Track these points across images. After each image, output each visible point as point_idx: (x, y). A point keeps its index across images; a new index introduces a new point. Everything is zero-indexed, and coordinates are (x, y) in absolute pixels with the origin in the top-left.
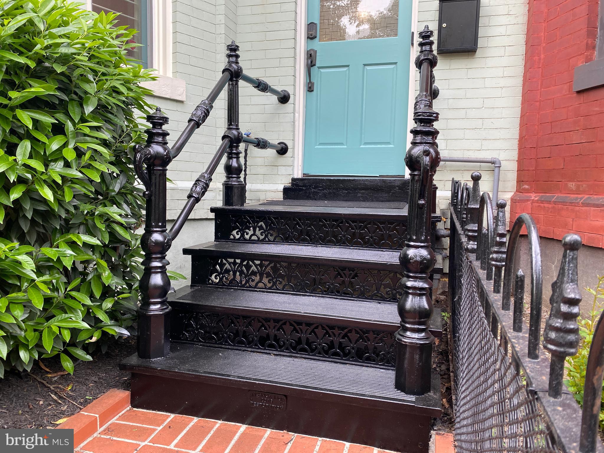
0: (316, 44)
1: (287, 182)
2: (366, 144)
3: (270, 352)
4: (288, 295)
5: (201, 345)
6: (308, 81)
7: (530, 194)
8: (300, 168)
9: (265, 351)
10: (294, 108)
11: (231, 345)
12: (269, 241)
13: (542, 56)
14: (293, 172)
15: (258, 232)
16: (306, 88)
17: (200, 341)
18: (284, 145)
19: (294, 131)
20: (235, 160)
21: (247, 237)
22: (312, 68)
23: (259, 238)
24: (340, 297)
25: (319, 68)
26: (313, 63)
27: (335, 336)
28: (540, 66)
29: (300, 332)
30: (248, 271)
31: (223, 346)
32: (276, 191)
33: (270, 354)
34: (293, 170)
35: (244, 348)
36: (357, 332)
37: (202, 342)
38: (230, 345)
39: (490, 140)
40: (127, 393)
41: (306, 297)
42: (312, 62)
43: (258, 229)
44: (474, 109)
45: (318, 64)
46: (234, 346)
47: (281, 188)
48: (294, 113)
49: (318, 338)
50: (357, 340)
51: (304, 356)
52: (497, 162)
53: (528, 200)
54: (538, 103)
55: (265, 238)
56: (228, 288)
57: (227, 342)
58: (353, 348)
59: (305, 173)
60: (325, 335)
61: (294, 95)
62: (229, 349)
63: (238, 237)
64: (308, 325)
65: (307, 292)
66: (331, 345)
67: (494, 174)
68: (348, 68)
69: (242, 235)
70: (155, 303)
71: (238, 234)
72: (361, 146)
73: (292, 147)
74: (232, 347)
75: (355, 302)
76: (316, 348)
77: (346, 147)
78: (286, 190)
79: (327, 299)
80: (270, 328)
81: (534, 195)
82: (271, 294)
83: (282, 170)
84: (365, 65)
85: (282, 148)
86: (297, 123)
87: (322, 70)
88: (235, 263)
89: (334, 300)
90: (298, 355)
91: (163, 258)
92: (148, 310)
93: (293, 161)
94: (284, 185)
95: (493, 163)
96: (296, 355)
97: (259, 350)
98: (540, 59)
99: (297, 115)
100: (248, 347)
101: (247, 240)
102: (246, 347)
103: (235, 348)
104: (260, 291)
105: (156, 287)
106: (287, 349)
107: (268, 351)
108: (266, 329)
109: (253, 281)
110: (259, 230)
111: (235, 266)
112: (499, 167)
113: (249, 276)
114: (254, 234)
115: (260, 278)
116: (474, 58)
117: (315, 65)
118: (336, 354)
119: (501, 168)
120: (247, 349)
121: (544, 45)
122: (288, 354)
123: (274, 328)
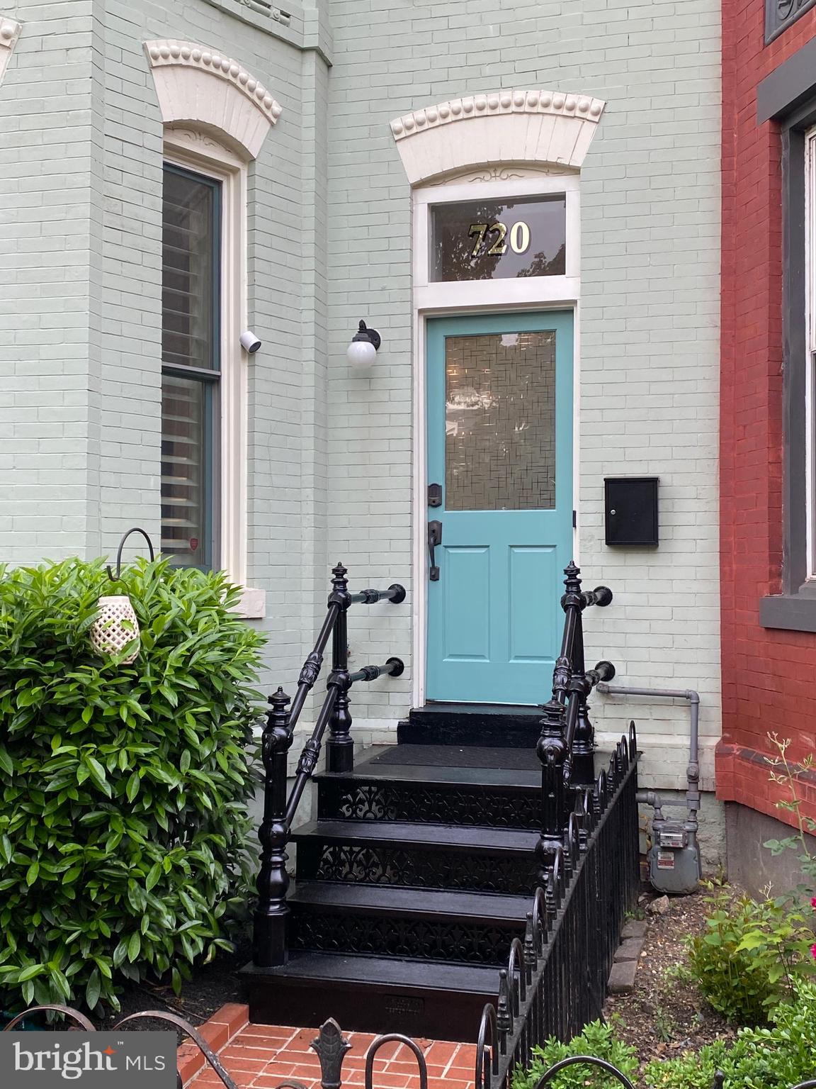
0: (442, 514)
1: (402, 716)
2: (517, 657)
3: (402, 958)
4: (418, 892)
5: (319, 953)
6: (431, 566)
7: (732, 745)
8: (422, 693)
9: (396, 958)
10: (412, 608)
11: (355, 952)
12: (390, 819)
13: (734, 567)
14: (412, 702)
15: (374, 807)
16: (428, 576)
17: (318, 949)
18: (397, 663)
19: (412, 642)
20: (342, 712)
21: (361, 814)
22: (435, 547)
23: (376, 816)
24: (480, 893)
25: (446, 547)
26: (438, 541)
27: (474, 936)
28: (733, 579)
29: (434, 933)
30: (368, 863)
31: (346, 953)
32: (387, 731)
33: (401, 960)
34: (411, 698)
35: (371, 955)
36: (498, 932)
37: (321, 949)
38: (353, 951)
39: (684, 663)
40: (246, 1007)
41: (440, 894)
42: (435, 541)
43: (374, 803)
44: (660, 622)
45: (444, 543)
46: (359, 952)
47: (394, 725)
48: (411, 616)
49: (455, 940)
50: (499, 941)
51: (440, 961)
52: (694, 696)
53: (730, 754)
54: (733, 626)
55: (383, 816)
56: (343, 884)
57: (350, 948)
58: (494, 950)
59: (428, 698)
60: (462, 936)
61: (412, 590)
62: (353, 956)
63: (348, 814)
64: (444, 925)
65: (440, 887)
66: (470, 947)
67: (691, 710)
68: (486, 549)
69: (354, 812)
70: (275, 903)
71: (349, 811)
72: (511, 661)
73: (409, 665)
74: (357, 954)
75: (497, 898)
76: (454, 951)
77: (488, 661)
78: (401, 729)
79: (465, 896)
80: (400, 930)
81: (737, 747)
82: (398, 890)
83: (396, 699)
84: (511, 546)
85: (396, 668)
86: (415, 629)
87: (451, 551)
88: (351, 852)
89: (473, 896)
90: (434, 961)
91: (282, 851)
92: (268, 911)
93: (412, 685)
94: (398, 721)
95: (688, 697)
96: (431, 960)
97: (388, 957)
98: (731, 570)
99: (415, 617)
100: (375, 954)
101: (359, 819)
102: (373, 953)
103: (360, 955)
104: (383, 887)
105: (277, 884)
106: (421, 954)
107: (398, 958)
108: (395, 931)
109: (374, 874)
110: (376, 806)
111: (351, 856)
112: (697, 703)
113: (369, 868)
114: (370, 811)
115: (383, 871)
116: (655, 553)
117: (440, 543)
118: (475, 958)
119: (699, 704)
120: (374, 955)
121: (735, 553)
122: (422, 960)
123: (405, 929)
